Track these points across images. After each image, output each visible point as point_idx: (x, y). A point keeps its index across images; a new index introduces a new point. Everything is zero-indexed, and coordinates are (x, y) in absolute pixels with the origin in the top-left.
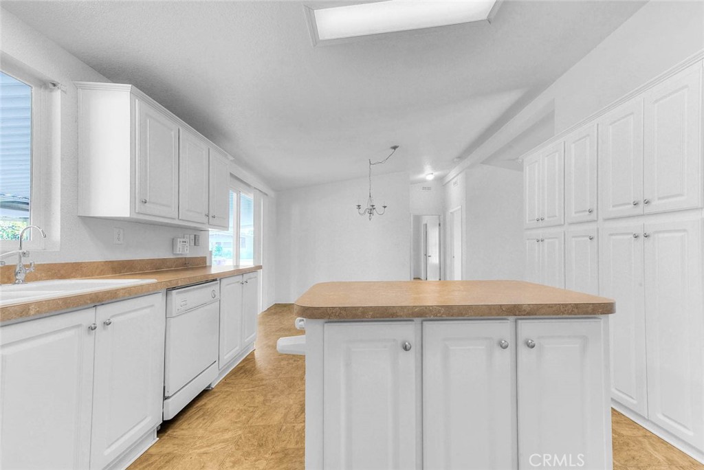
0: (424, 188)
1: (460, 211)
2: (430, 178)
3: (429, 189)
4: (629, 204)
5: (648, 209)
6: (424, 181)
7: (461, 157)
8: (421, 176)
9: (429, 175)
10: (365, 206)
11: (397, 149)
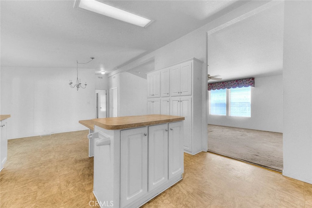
0: (99, 77)
1: (117, 89)
2: (103, 73)
3: (102, 78)
4: (177, 93)
5: (181, 94)
6: (100, 74)
7: (118, 67)
8: (100, 72)
9: (103, 72)
10: (75, 83)
11: (93, 59)
